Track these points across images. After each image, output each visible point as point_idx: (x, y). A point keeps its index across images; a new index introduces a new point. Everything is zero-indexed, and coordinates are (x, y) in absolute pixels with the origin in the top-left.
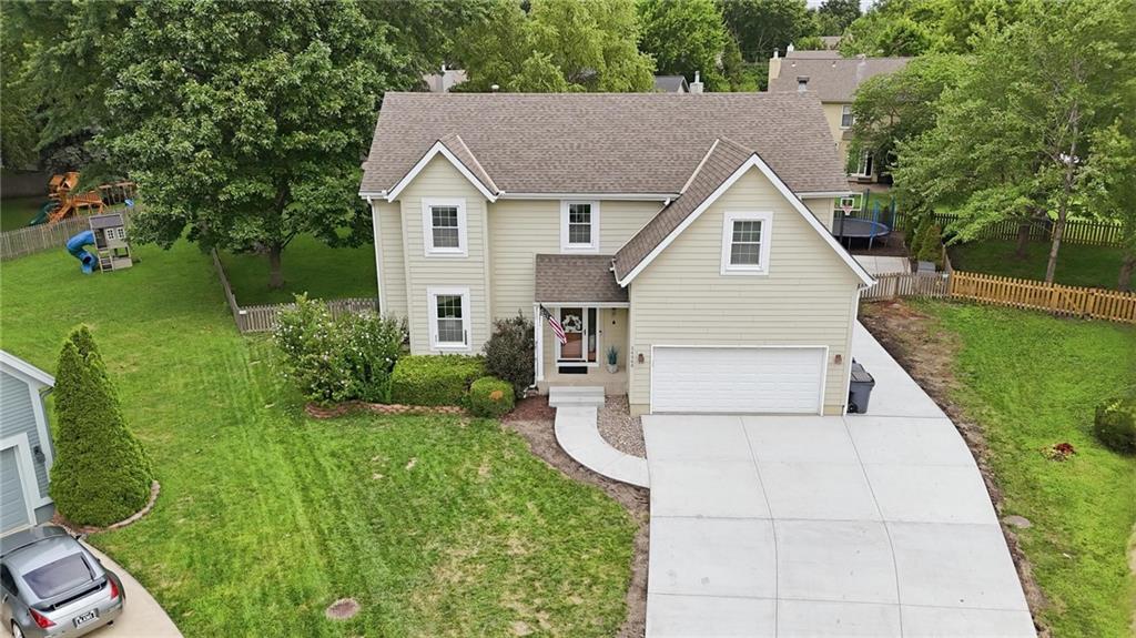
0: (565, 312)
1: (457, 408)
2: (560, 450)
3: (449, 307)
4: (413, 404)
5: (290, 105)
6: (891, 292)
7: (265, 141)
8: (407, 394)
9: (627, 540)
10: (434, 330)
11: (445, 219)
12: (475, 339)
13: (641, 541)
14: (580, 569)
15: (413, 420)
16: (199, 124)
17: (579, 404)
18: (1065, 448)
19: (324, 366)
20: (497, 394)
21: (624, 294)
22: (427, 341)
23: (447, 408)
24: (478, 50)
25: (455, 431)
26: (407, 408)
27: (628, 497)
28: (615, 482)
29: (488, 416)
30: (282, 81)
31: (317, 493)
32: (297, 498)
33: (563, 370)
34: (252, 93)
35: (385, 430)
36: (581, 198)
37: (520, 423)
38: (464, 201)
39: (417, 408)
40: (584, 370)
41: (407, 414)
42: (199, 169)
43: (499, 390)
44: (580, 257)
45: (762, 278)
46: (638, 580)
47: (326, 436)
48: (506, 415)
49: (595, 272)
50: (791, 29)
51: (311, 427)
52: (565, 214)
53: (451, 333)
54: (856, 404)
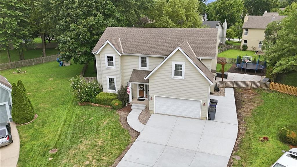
0: (139, 85)
1: (110, 106)
3: (111, 80)
4: (100, 104)
8: (98, 102)
10: (108, 87)
11: (110, 59)
12: (118, 90)
13: (129, 146)
14: (110, 151)
17: (138, 109)
18: (266, 138)
20: (117, 104)
22: (106, 89)
23: (107, 106)
26: (99, 105)
27: (134, 134)
28: (134, 130)
29: (115, 109)
31: (67, 123)
32: (62, 123)
33: (139, 100)
34: (84, 26)
36: (144, 56)
37: (122, 112)
38: (114, 55)
39: (101, 105)
40: (143, 100)
41: (99, 107)
42: (71, 44)
44: (144, 71)
45: (183, 80)
46: (122, 156)
48: (119, 110)
52: (140, 59)
53: (112, 88)
54: (211, 117)
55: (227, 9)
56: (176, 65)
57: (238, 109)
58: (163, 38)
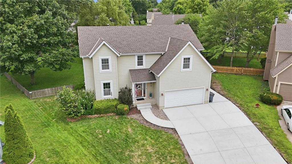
1: (113, 114)
2: (147, 122)
3: (107, 86)
4: (100, 114)
5: (42, 30)
7: (35, 41)
8: (99, 112)
9: (177, 143)
10: (103, 93)
12: (115, 94)
13: (180, 142)
14: (170, 153)
15: (102, 118)
16: (13, 37)
17: (146, 108)
18: (257, 105)
19: (75, 107)
21: (154, 78)
23: (109, 114)
24: (84, 13)
25: (116, 120)
26: (99, 115)
27: (171, 131)
28: (166, 128)
29: (123, 114)
30: (38, 23)
31: (86, 144)
32: (80, 146)
34: (29, 27)
35: (94, 122)
36: (140, 54)
37: (133, 115)
38: (110, 56)
39: (102, 115)
40: (143, 99)
41: (99, 117)
42: (14, 51)
43: (126, 107)
44: (141, 69)
46: (185, 153)
47: (79, 127)
48: (128, 114)
49: (146, 73)
50: (145, 6)
51: (72, 125)
52: (136, 58)
53: (107, 93)
56: (184, 59)
58: (149, 36)
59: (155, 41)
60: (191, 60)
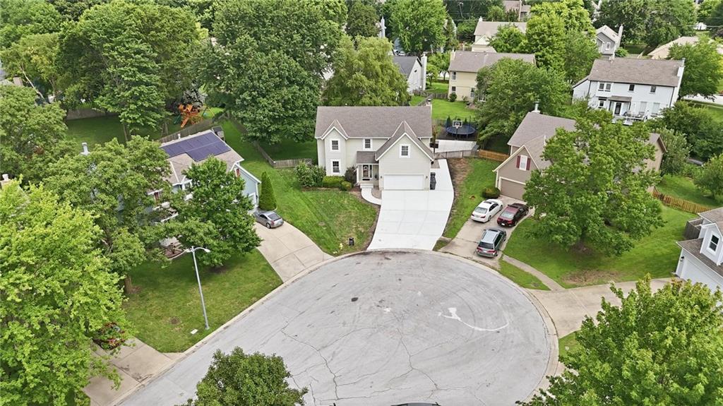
0: (364, 166)
1: (338, 189)
2: (362, 198)
3: (336, 164)
5: (288, 104)
6: (461, 155)
8: (326, 185)
9: (376, 214)
10: (332, 170)
11: (335, 143)
12: (342, 173)
13: (378, 214)
14: (366, 218)
15: (328, 191)
16: (264, 110)
17: (367, 187)
18: (473, 197)
19: (307, 179)
21: (378, 162)
22: (330, 172)
23: (335, 188)
25: (338, 194)
26: (326, 188)
27: (376, 207)
28: (374, 204)
29: (346, 190)
30: (286, 98)
31: (311, 206)
32: (306, 206)
33: (364, 180)
34: (278, 101)
35: (322, 192)
36: (367, 138)
37: (353, 192)
38: (339, 139)
39: (329, 188)
40: (369, 180)
41: (326, 190)
42: (265, 123)
43: (348, 184)
44: (368, 152)
45: (409, 159)
46: (376, 220)
47: (309, 195)
48: (350, 190)
49: (372, 156)
51: (304, 193)
52: (364, 142)
53: (336, 170)
54: (432, 187)
55: (422, 19)
56: (402, 147)
57: (452, 178)
58: (382, 119)
59: (386, 125)
60: (409, 148)
